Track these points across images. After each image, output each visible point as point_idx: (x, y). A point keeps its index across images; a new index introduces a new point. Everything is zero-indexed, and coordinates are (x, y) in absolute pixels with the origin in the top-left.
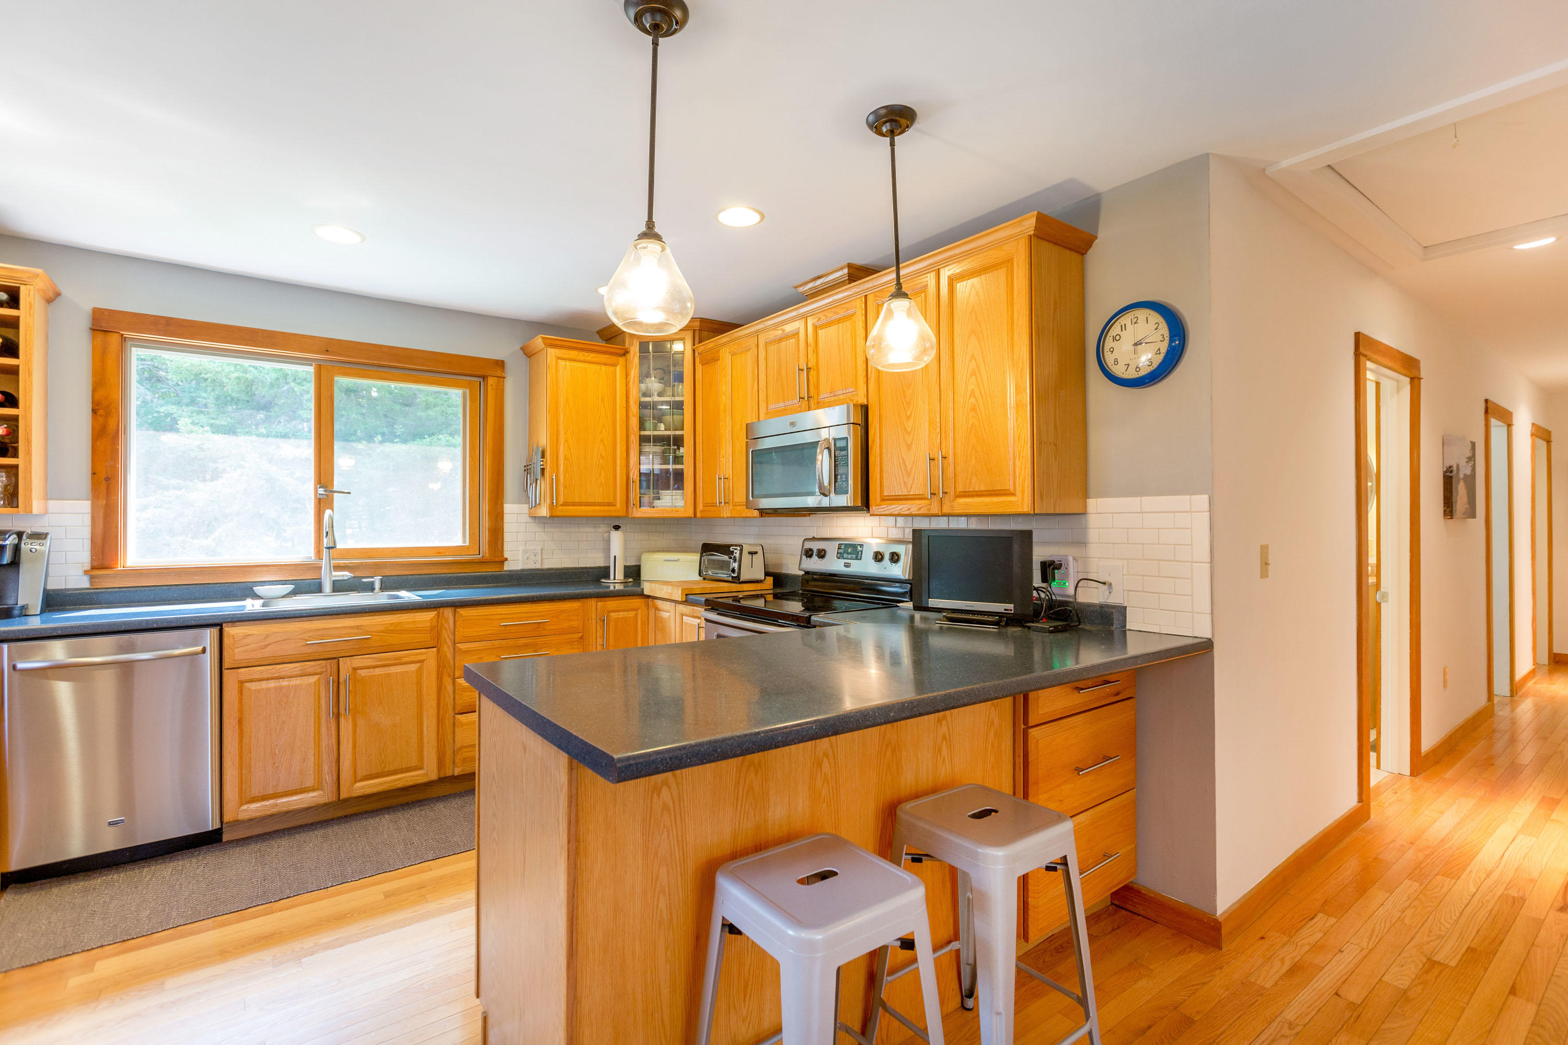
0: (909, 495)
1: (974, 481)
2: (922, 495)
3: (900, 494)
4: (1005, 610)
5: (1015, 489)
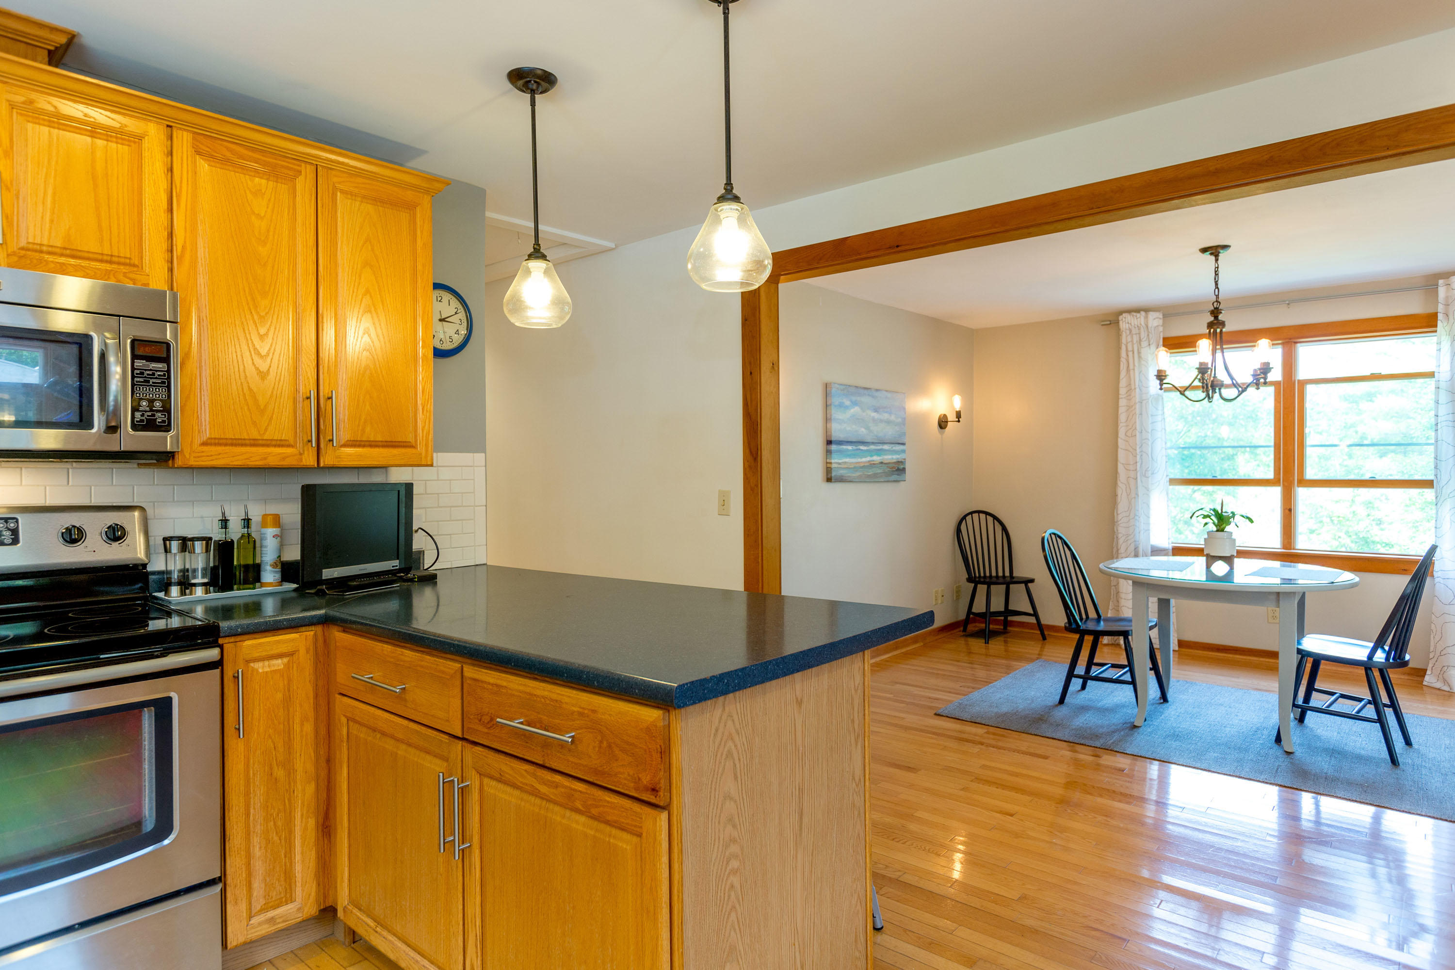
0: (263, 440)
1: (368, 429)
2: (285, 440)
3: (246, 437)
4: (393, 567)
5: (416, 441)
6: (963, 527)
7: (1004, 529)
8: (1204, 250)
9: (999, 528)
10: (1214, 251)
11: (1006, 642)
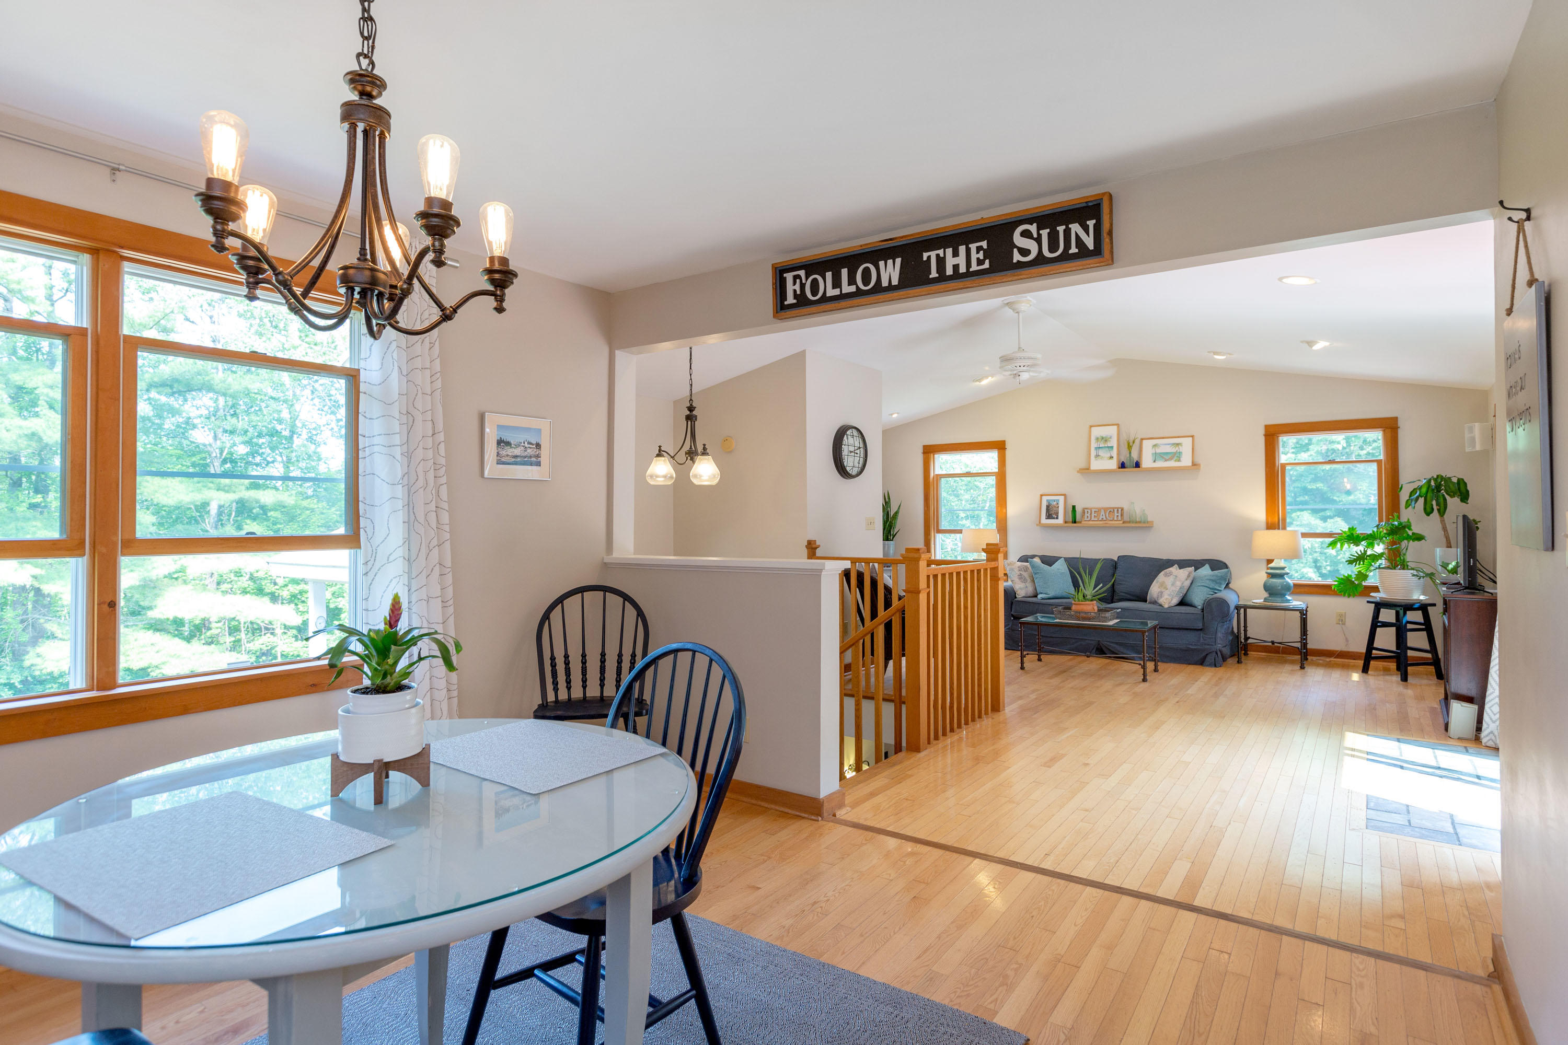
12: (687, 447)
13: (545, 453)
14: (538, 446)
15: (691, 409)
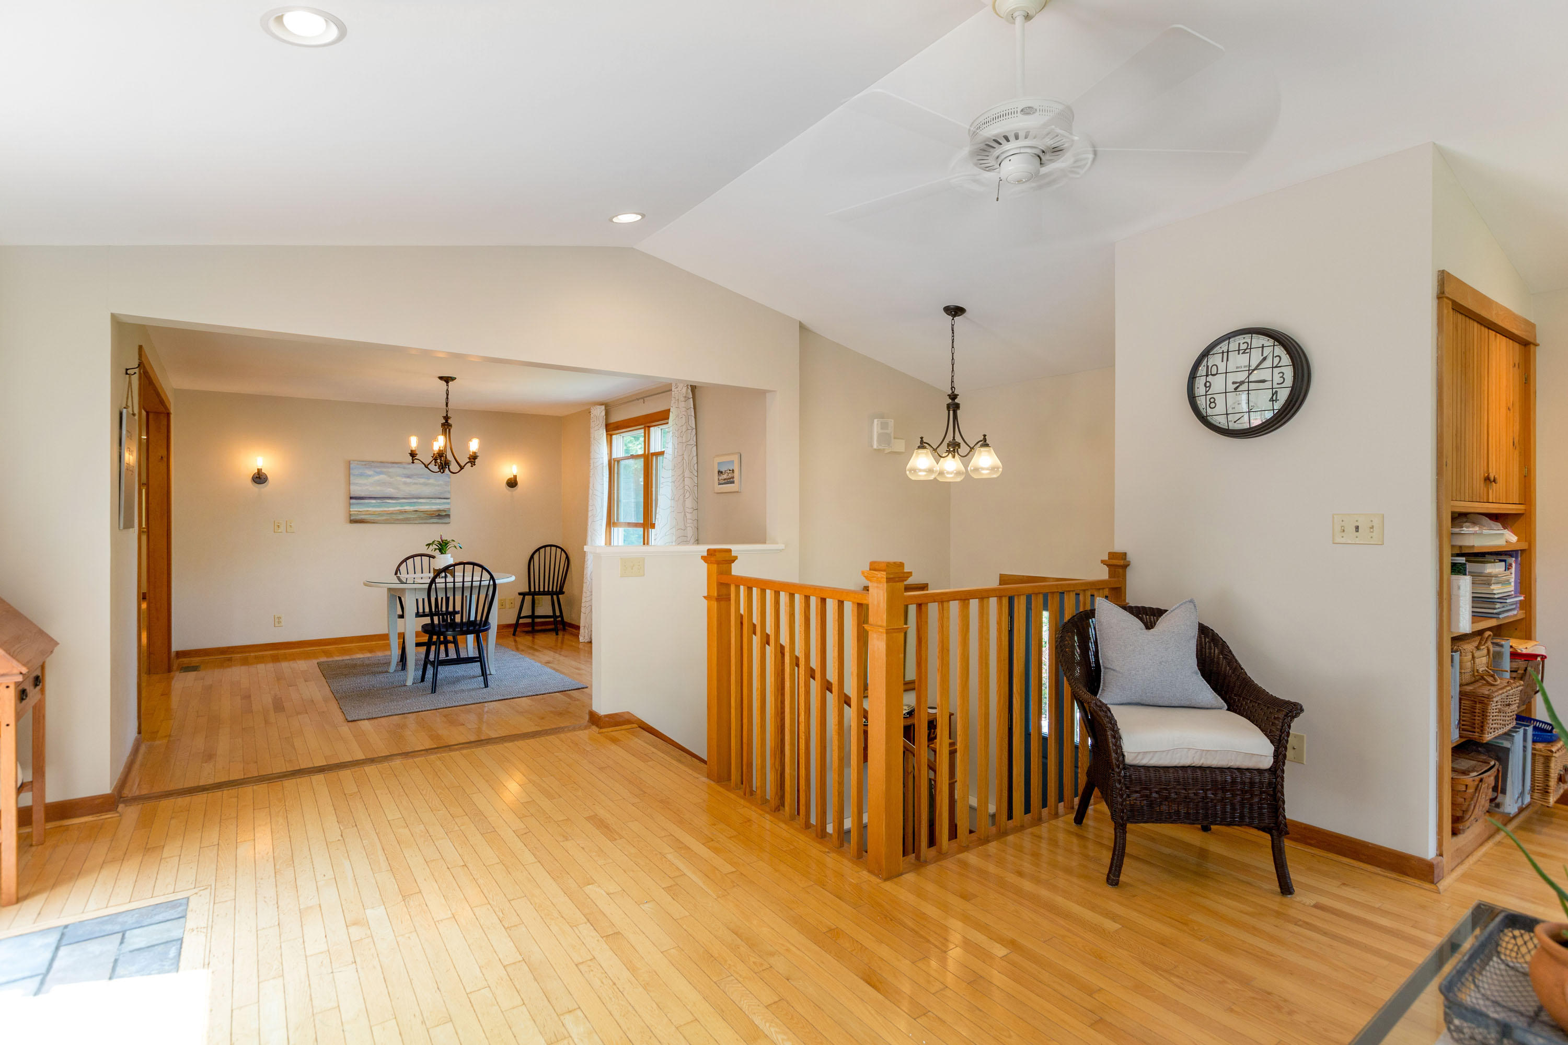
6: (536, 557)
7: (567, 557)
8: (441, 378)
9: (564, 555)
10: (447, 380)
11: (534, 638)
12: (949, 438)
13: (736, 474)
14: (733, 470)
15: (953, 397)
